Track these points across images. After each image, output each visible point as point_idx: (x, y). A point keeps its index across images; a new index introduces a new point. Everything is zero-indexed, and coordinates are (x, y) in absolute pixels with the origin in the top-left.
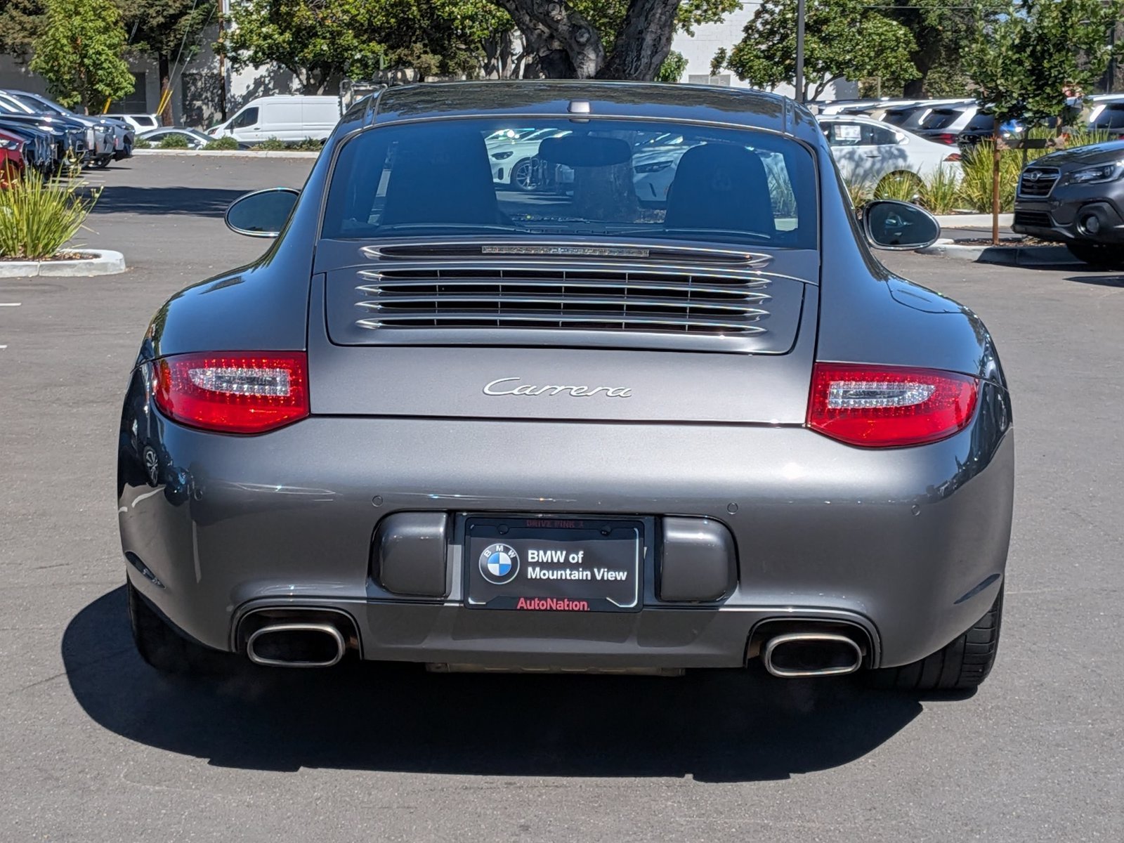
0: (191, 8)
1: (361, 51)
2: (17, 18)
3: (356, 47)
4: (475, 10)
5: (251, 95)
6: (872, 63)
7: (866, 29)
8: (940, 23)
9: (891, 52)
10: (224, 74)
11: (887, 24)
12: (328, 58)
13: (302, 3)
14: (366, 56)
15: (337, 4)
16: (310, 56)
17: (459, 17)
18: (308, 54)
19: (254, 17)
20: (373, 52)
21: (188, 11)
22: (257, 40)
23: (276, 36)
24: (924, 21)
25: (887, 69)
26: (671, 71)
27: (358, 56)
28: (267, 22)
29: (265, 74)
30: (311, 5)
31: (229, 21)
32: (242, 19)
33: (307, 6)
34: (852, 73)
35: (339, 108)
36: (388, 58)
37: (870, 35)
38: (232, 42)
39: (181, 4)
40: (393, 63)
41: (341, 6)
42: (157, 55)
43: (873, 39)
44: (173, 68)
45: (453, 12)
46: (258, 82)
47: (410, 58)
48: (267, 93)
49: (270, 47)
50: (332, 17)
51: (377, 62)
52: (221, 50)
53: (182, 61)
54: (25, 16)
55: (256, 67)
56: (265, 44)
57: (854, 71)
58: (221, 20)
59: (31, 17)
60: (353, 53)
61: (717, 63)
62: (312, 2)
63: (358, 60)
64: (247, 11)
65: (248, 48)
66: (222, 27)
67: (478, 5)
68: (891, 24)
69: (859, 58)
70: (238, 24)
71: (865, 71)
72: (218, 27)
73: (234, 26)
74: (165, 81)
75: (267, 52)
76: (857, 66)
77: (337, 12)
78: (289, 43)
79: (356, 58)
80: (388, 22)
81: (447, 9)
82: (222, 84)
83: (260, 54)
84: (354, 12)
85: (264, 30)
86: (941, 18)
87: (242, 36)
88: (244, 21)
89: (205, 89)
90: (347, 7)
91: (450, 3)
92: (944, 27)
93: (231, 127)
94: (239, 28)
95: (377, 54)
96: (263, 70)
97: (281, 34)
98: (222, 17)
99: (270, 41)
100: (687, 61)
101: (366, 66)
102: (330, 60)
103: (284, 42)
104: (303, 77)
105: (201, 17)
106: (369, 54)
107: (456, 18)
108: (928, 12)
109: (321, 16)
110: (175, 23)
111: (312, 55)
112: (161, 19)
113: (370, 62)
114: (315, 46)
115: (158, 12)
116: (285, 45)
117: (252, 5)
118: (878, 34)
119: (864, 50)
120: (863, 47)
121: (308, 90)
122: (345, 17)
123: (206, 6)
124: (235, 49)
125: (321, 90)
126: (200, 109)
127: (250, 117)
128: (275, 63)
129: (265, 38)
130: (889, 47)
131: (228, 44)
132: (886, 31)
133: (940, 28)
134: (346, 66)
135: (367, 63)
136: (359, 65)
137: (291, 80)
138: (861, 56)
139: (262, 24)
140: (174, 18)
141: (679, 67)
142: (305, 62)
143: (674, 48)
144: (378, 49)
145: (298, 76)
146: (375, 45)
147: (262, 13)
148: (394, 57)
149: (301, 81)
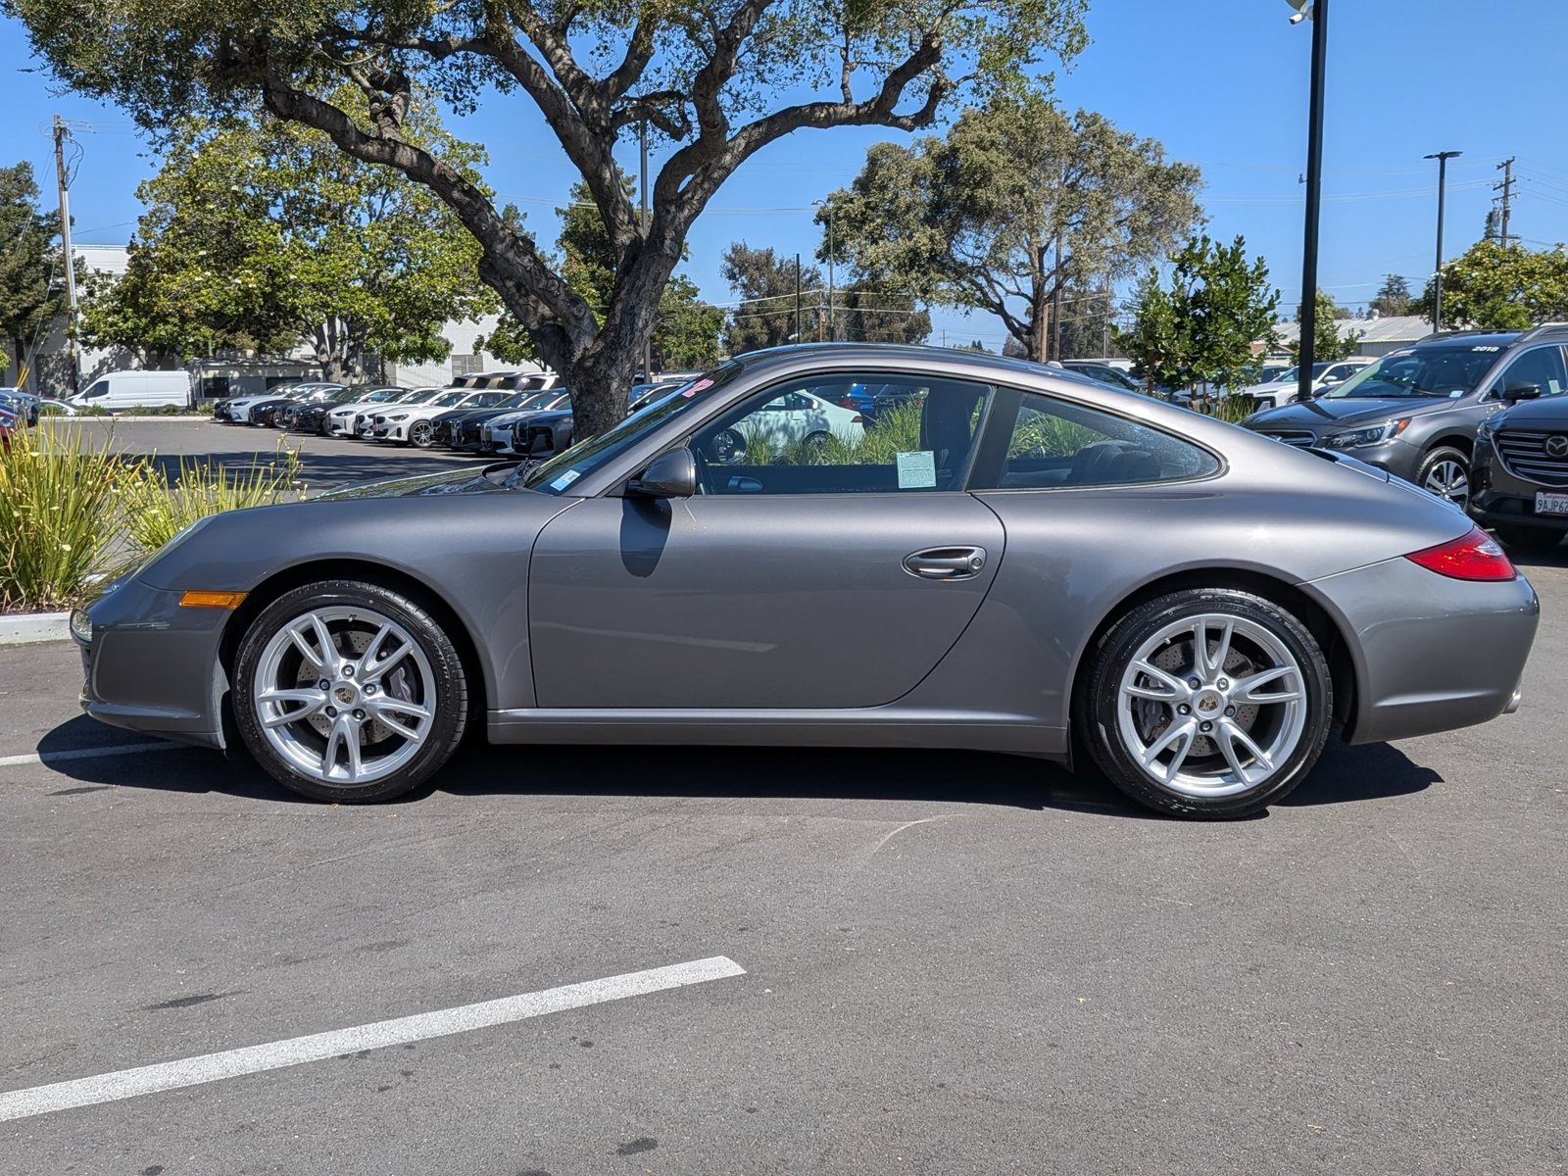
0: (43, 302)
1: (193, 336)
3: (191, 333)
4: (315, 301)
5: (97, 372)
10: (75, 354)
12: (165, 341)
13: (161, 295)
14: (198, 340)
15: (193, 295)
16: (150, 340)
17: (299, 306)
18: (149, 338)
19: (99, 309)
20: (204, 337)
21: (40, 305)
22: (104, 327)
23: (120, 324)
26: (442, 352)
27: (191, 340)
28: (112, 314)
29: (108, 356)
30: (169, 297)
31: (77, 313)
32: (88, 311)
33: (167, 298)
35: (189, 381)
36: (215, 341)
38: (81, 329)
39: (34, 299)
40: (218, 345)
42: (13, 339)
44: (29, 352)
45: (295, 303)
46: (102, 363)
47: (234, 342)
48: (110, 370)
49: (116, 333)
50: (189, 306)
51: (206, 344)
52: (72, 335)
53: (36, 344)
55: (101, 350)
56: (111, 331)
58: (69, 312)
60: (187, 337)
61: (478, 346)
62: (170, 295)
63: (191, 343)
64: (91, 304)
65: (96, 334)
66: (71, 318)
70: (85, 315)
72: (68, 317)
73: (81, 317)
74: (21, 362)
75: (112, 336)
78: (132, 329)
79: (189, 341)
80: (237, 310)
81: (290, 300)
82: (72, 365)
83: (106, 338)
85: (110, 319)
87: (89, 324)
88: (91, 312)
89: (56, 370)
93: (86, 397)
94: (86, 318)
95: (207, 338)
96: (107, 351)
97: (125, 322)
98: (71, 309)
99: (115, 328)
101: (198, 347)
102: (166, 343)
103: (127, 328)
104: (143, 357)
105: (51, 309)
106: (200, 338)
107: (297, 307)
109: (179, 305)
110: (29, 314)
111: (152, 339)
112: (17, 311)
113: (201, 345)
114: (155, 332)
115: (13, 306)
116: (128, 331)
117: (95, 300)
121: (148, 367)
122: (201, 306)
123: (56, 300)
124: (85, 335)
125: (161, 367)
126: (53, 387)
127: (103, 388)
128: (118, 346)
129: (111, 326)
131: (78, 330)
134: (179, 349)
135: (198, 345)
136: (191, 347)
137: (130, 360)
139: (108, 314)
140: (27, 311)
141: (448, 350)
142: (144, 345)
143: (444, 334)
144: (207, 334)
145: (138, 356)
146: (206, 331)
147: (105, 306)
148: (221, 341)
149: (141, 360)
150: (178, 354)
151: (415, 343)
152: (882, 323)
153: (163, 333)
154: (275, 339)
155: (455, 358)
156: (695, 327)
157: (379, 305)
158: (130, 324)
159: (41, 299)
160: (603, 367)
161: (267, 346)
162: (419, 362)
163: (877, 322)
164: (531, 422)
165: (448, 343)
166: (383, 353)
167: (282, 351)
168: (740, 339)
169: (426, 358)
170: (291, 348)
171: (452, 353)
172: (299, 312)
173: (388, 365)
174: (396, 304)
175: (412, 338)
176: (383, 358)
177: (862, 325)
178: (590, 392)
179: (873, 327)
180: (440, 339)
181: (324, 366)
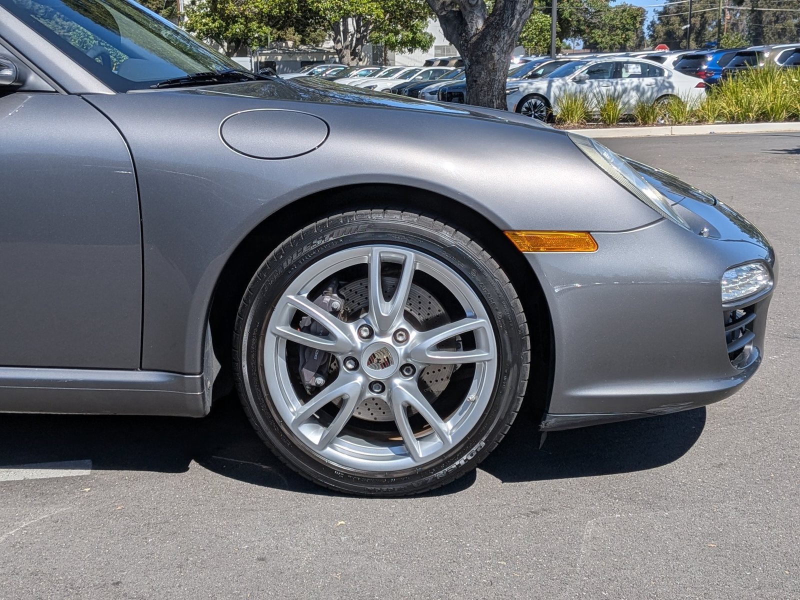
0: (162, 9)
1: (258, 32)
2: (60, 23)
3: (255, 30)
4: (332, 5)
6: (537, 38)
7: (534, 19)
8: (570, 17)
9: (547, 32)
11: (545, 17)
12: (240, 36)
13: (230, 2)
14: (261, 35)
15: (251, 2)
16: (230, 35)
17: (322, 9)
19: (198, 13)
20: (265, 33)
21: (160, 11)
22: (200, 26)
23: (211, 24)
24: (562, 15)
25: (545, 41)
26: (427, 43)
27: (256, 35)
28: (205, 17)
30: (235, 3)
31: (183, 16)
32: (191, 15)
33: (234, 4)
34: (526, 44)
35: (250, 63)
36: (273, 36)
37: (536, 23)
38: (186, 28)
39: (156, 7)
40: (275, 39)
41: (253, 3)
43: (538, 25)
45: (319, 7)
47: (284, 36)
49: (207, 30)
50: (248, 10)
51: (266, 39)
54: (65, 22)
56: (204, 29)
57: (527, 42)
58: (179, 15)
59: (68, 22)
60: (254, 33)
62: (236, 2)
63: (256, 38)
64: (193, 10)
65: (194, 32)
66: (179, 20)
67: (333, 2)
68: (547, 17)
69: (530, 36)
70: (189, 17)
71: (534, 43)
72: (177, 20)
73: (186, 19)
75: (206, 33)
76: (529, 39)
77: (251, 7)
78: (218, 28)
79: (255, 36)
80: (280, 13)
81: (315, 4)
83: (202, 34)
84: (261, 7)
85: (204, 21)
86: (571, 14)
87: (191, 24)
88: (192, 16)
90: (257, 4)
91: (317, 2)
92: (572, 19)
94: (189, 20)
95: (267, 34)
97: (213, 23)
98: (179, 14)
99: (207, 27)
100: (435, 38)
101: (261, 41)
102: (240, 38)
103: (215, 27)
104: (226, 48)
105: (167, 14)
106: (262, 34)
107: (321, 10)
108: (564, 10)
109: (242, 9)
111: (231, 34)
113: (263, 39)
114: (232, 30)
116: (215, 29)
117: (196, 7)
118: (540, 22)
119: (533, 31)
120: (533, 29)
122: (256, 10)
123: (170, 8)
125: (235, 54)
128: (209, 40)
130: (546, 29)
132: (545, 20)
133: (571, 19)
134: (249, 41)
135: (261, 39)
136: (256, 40)
138: (532, 34)
139: (203, 17)
141: (431, 42)
142: (226, 38)
143: (428, 30)
144: (267, 31)
145: (222, 46)
146: (267, 29)
147: (202, 11)
148: (276, 36)
149: (224, 50)
150: (249, 45)
151: (408, 36)
152: (778, 19)
153: (238, 30)
154: (313, 35)
155: (437, 48)
156: (616, 22)
157: (377, 8)
158: (217, 24)
159: (161, 7)
160: (489, 43)
161: (307, 39)
162: (410, 51)
163: (773, 19)
164: (449, 88)
165: (431, 37)
166: (386, 45)
167: (317, 42)
168: (662, 34)
169: (416, 48)
170: (323, 41)
171: (434, 44)
172: (321, 13)
173: (389, 52)
174: (389, 7)
175: (406, 33)
176: (385, 48)
177: (761, 22)
178: (478, 62)
179: (770, 23)
180: (425, 33)
181: (339, 52)
